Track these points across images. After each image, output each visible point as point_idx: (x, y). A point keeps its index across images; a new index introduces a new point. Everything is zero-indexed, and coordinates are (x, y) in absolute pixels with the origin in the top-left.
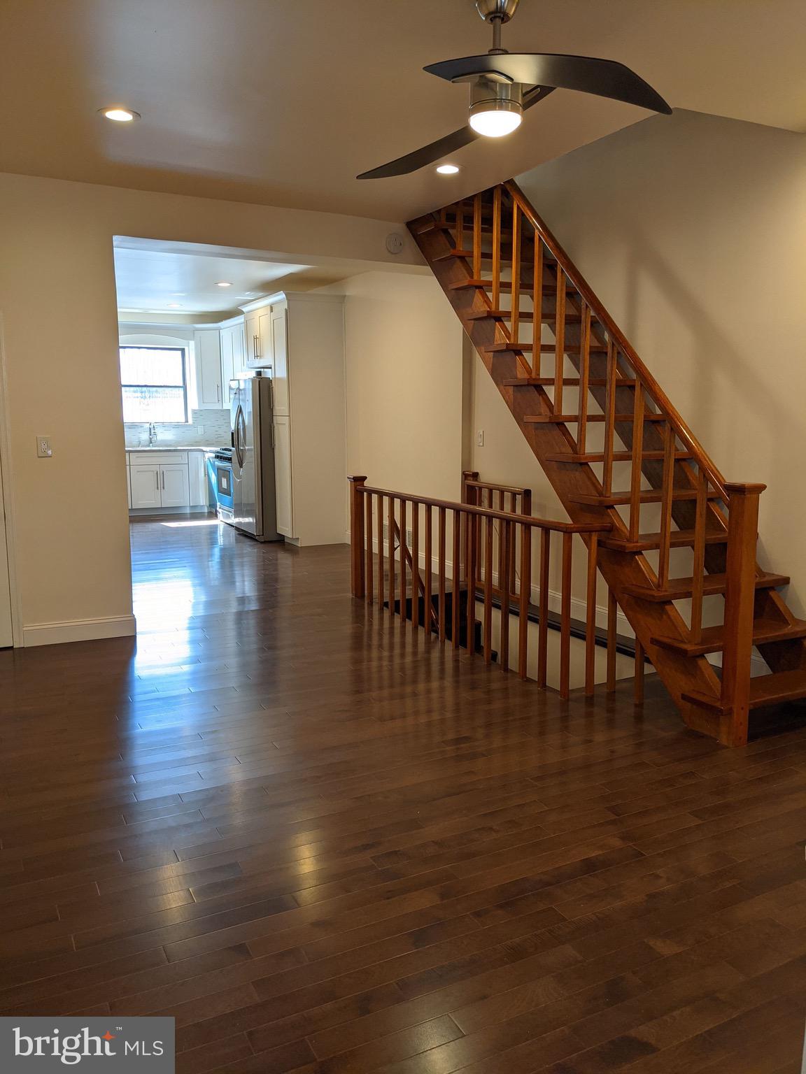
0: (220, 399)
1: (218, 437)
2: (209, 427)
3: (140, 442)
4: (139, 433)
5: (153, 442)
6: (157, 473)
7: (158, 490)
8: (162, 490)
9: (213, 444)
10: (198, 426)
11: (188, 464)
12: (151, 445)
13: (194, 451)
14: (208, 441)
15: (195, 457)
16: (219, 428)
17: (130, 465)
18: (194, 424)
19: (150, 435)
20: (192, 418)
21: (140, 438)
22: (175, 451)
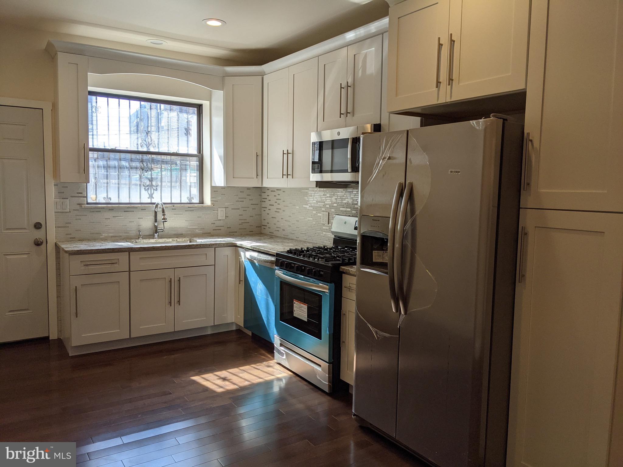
0: (260, 173)
1: (242, 223)
2: (232, 209)
3: (139, 231)
4: (138, 218)
5: (159, 231)
6: (171, 281)
7: (171, 306)
8: (177, 305)
9: (236, 232)
10: (219, 209)
11: (215, 265)
12: (156, 235)
13: (224, 246)
14: (230, 228)
15: (224, 255)
16: (244, 210)
17: (130, 271)
18: (214, 205)
19: (156, 221)
20: (211, 198)
21: (140, 225)
22: (197, 246)
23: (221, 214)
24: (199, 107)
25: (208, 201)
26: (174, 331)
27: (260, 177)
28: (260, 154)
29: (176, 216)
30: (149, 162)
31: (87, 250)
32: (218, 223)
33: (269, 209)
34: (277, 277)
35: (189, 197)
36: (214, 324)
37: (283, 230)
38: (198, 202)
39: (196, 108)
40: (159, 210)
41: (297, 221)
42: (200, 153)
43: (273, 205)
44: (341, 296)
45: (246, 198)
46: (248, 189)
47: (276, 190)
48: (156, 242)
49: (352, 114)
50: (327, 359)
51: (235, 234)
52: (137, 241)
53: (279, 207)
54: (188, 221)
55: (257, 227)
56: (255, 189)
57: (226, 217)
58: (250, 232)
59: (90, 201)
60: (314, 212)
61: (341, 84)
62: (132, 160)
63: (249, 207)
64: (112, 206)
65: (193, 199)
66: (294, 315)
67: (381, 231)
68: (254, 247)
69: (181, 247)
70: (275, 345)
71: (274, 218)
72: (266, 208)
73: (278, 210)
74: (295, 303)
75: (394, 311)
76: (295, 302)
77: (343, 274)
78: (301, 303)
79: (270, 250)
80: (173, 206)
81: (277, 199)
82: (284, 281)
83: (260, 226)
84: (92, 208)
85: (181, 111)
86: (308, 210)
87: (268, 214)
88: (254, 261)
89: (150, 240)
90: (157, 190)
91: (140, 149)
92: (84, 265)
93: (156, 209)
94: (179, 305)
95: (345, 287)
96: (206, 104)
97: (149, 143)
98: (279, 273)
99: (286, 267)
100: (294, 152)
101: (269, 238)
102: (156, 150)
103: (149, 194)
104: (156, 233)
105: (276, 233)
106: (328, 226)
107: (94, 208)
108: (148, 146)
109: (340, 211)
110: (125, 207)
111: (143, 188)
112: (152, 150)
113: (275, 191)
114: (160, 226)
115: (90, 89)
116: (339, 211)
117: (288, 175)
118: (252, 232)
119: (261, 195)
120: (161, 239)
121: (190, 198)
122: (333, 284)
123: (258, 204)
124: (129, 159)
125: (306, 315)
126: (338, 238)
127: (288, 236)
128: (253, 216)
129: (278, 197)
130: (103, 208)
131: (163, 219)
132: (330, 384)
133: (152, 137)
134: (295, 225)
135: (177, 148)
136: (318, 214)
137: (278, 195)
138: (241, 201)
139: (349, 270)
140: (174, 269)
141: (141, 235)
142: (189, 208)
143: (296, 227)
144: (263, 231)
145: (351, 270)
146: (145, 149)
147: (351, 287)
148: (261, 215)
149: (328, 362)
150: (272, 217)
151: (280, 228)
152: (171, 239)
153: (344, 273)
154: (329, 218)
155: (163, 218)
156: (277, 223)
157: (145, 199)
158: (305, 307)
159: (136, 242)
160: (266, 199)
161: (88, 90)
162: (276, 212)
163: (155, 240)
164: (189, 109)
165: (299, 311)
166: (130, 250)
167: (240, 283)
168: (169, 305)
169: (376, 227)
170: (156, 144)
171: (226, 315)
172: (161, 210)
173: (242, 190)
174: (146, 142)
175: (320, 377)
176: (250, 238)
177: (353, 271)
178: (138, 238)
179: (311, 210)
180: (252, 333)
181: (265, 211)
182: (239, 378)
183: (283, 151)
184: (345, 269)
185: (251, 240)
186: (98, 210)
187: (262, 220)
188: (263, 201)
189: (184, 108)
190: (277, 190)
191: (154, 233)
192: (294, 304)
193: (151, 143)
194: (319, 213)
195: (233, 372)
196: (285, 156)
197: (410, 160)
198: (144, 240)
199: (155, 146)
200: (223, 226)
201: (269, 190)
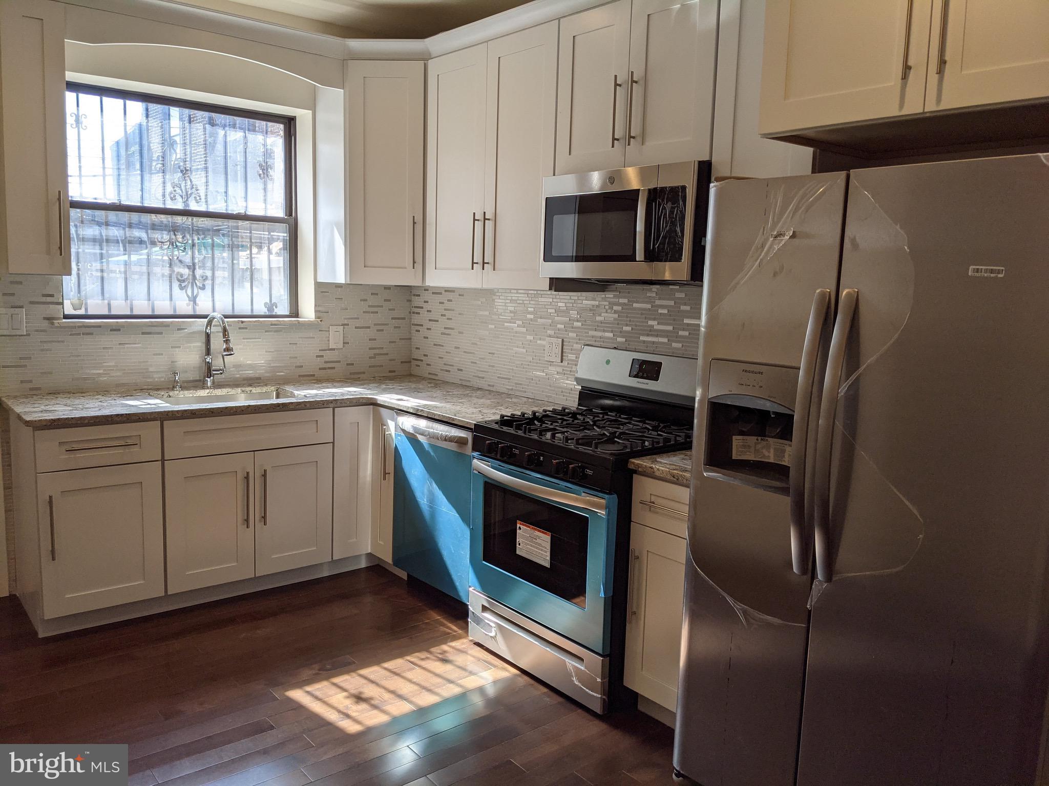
0: (419, 259)
1: (375, 354)
2: (356, 328)
3: (175, 373)
4: (172, 347)
5: (214, 372)
6: (247, 478)
7: (248, 527)
8: (259, 525)
9: (364, 373)
10: (330, 327)
11: (333, 443)
12: (209, 381)
13: (351, 404)
14: (353, 364)
15: (351, 423)
16: (378, 330)
17: (163, 460)
18: (321, 321)
19: (208, 352)
20: (315, 306)
21: (176, 362)
22: (300, 406)
23: (335, 338)
24: (289, 123)
25: (308, 310)
26: (253, 576)
27: (419, 266)
28: (419, 219)
29: (248, 342)
30: (189, 233)
31: (72, 418)
32: (329, 356)
33: (428, 329)
34: (477, 473)
35: (269, 302)
36: (332, 558)
37: (458, 370)
38: (287, 313)
39: (282, 123)
40: (216, 330)
41: (489, 353)
42: (291, 215)
43: (438, 321)
44: (629, 520)
45: (382, 306)
46: (387, 288)
47: (443, 292)
48: (209, 394)
49: (639, 139)
50: (599, 648)
51: (362, 376)
52: (171, 394)
53: (450, 324)
54: (269, 352)
55: (402, 362)
56: (399, 288)
57: (344, 343)
58: (390, 372)
59: (69, 309)
60: (530, 338)
61: (616, 76)
62: (130, 226)
63: (387, 324)
64: (117, 322)
65: (276, 307)
66: (518, 552)
67: (769, 397)
68: (418, 409)
69: (268, 409)
70: (469, 607)
71: (440, 345)
72: (422, 325)
73: (447, 331)
74: (520, 528)
75: (795, 570)
76: (521, 526)
77: (634, 475)
78: (536, 530)
79: (455, 415)
80: (242, 322)
81: (445, 310)
82: (492, 482)
83: (409, 361)
84: (75, 327)
85: (253, 130)
86: (516, 332)
87: (425, 337)
88: (417, 435)
89: (198, 391)
90: (203, 288)
91: (170, 205)
92: (67, 451)
93: (209, 328)
94: (265, 524)
95: (640, 503)
96: (303, 115)
97: (187, 192)
98: (482, 465)
99: (502, 456)
100: (497, 217)
101: (432, 385)
102: (202, 208)
103: (188, 296)
104: (210, 378)
105: (442, 376)
106: (562, 366)
107: (79, 327)
108: (186, 197)
109: (590, 337)
110: (146, 325)
111: (176, 285)
112: (193, 207)
113: (441, 293)
114: (217, 363)
115: (70, 76)
116: (586, 337)
117: (484, 263)
118: (394, 371)
119: (410, 301)
120: (220, 390)
121: (271, 306)
122: (615, 496)
123: (404, 319)
124: (125, 224)
125: (548, 554)
126: (589, 391)
127: (469, 381)
128: (395, 342)
129: (448, 305)
130: (99, 326)
131: (225, 350)
132: (604, 697)
133: (193, 180)
134: (486, 362)
135: (244, 204)
136: (539, 342)
137: (448, 300)
138: (372, 313)
139: (652, 468)
140: (253, 452)
141: (178, 382)
142: (272, 325)
143: (489, 366)
144: (415, 371)
145: (658, 469)
146: (179, 206)
147: (654, 503)
148: (410, 339)
149: (601, 652)
150: (435, 345)
151: (452, 366)
152: (240, 389)
153: (635, 472)
154: (564, 350)
155: (225, 347)
156: (444, 355)
157: (184, 306)
158: (545, 539)
159: (170, 396)
160: (422, 308)
161: (67, 80)
162: (442, 334)
163: (208, 391)
164: (266, 125)
165: (531, 546)
166: (163, 417)
167: (384, 479)
168: (244, 525)
169: (754, 386)
170: (201, 194)
171: (355, 540)
172: (220, 329)
173: (374, 290)
174: (181, 190)
175: (579, 682)
176: (396, 386)
177: (662, 471)
178: (173, 388)
179: (523, 333)
180: (408, 574)
181: (418, 331)
182: (406, 681)
183: (474, 213)
184: (642, 465)
185: (402, 391)
186: (88, 330)
187: (414, 350)
188: (414, 313)
189: (259, 123)
190: (446, 291)
191: (204, 378)
192: (518, 531)
193: (191, 194)
194: (540, 339)
195: (390, 668)
196: (479, 225)
197: (853, 241)
198: (186, 392)
199: (200, 199)
200: (339, 362)
201: (427, 290)
